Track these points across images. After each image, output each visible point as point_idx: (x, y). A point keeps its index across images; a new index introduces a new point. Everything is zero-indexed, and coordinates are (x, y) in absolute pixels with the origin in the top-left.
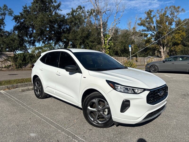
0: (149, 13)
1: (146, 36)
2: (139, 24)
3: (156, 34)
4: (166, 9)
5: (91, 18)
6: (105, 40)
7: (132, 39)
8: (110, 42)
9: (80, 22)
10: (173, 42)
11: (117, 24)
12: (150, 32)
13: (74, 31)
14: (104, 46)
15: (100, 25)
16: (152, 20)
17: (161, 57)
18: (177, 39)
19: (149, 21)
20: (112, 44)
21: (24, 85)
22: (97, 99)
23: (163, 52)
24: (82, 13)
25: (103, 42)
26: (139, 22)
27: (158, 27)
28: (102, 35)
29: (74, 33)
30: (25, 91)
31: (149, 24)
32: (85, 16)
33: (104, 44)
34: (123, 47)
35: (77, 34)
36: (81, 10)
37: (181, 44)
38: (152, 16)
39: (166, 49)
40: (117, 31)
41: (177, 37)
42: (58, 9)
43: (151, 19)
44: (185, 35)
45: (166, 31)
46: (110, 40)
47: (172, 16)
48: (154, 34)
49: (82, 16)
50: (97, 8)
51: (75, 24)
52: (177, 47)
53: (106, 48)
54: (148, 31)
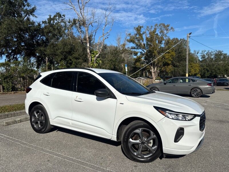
0: (138, 29)
1: (136, 54)
2: (128, 41)
3: (147, 53)
4: (155, 26)
5: (73, 29)
6: (91, 57)
7: (121, 57)
8: (98, 59)
9: (59, 33)
10: (163, 62)
11: (105, 39)
12: (140, 50)
13: (53, 44)
14: (91, 64)
15: (85, 39)
16: (142, 37)
17: (152, 78)
18: (167, 59)
19: (139, 38)
20: (100, 62)
21: (4, 116)
22: (141, 129)
23: (154, 73)
24: (61, 22)
25: (90, 59)
26: (128, 38)
27: (148, 44)
28: (88, 51)
29: (54, 47)
30: (10, 124)
31: (139, 41)
32: (65, 26)
33: (91, 61)
34: (113, 66)
35: (56, 48)
36: (61, 18)
37: (171, 65)
38: (142, 33)
39: (157, 69)
40: (105, 47)
41: (167, 57)
42: (32, 15)
43: (141, 35)
44: (174, 55)
45: (156, 50)
46: (98, 57)
47: (162, 34)
48: (143, 52)
49: (62, 26)
50: (82, 18)
51: (54, 35)
52: (168, 67)
53: (93, 66)
54: (137, 49)
